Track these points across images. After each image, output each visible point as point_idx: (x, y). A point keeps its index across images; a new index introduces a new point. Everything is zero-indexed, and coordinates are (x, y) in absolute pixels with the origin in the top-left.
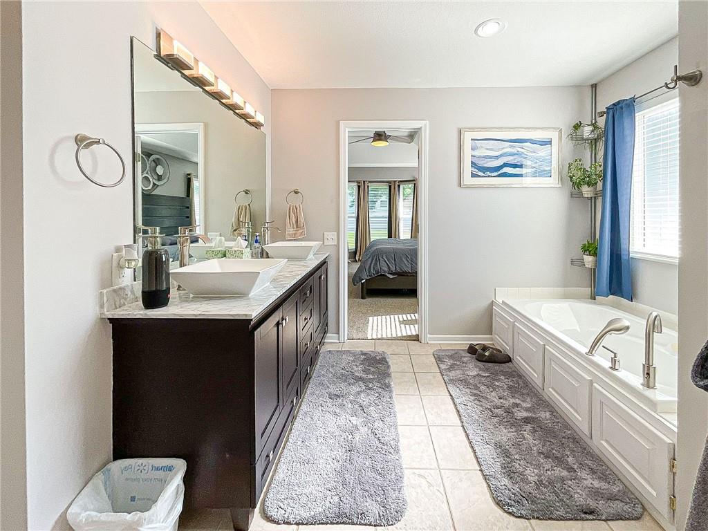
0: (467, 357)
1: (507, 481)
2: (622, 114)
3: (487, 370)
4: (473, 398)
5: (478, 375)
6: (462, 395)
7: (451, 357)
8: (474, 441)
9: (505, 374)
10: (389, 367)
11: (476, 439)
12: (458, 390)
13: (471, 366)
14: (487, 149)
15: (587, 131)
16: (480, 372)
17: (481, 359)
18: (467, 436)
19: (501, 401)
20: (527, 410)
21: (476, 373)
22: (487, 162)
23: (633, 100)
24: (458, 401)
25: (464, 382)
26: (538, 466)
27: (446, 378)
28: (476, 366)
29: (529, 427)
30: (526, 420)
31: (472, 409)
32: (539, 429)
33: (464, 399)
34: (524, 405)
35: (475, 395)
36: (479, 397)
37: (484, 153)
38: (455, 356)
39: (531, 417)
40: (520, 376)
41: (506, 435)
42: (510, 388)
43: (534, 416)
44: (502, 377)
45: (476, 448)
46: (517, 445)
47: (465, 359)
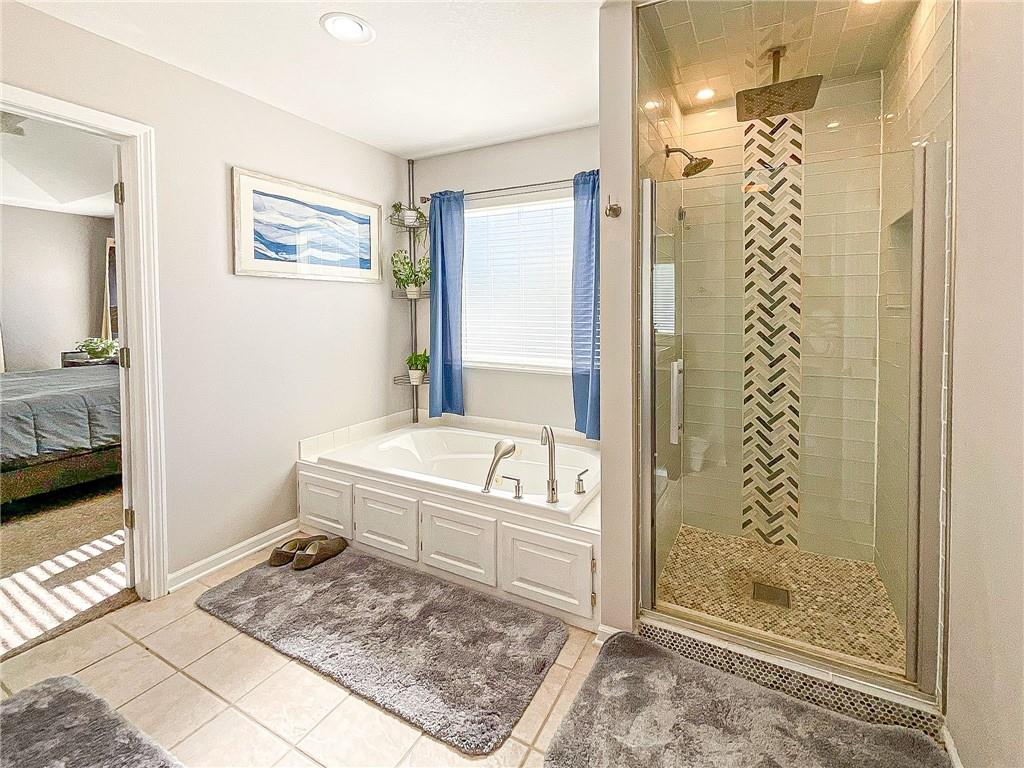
0: (275, 576)
1: (463, 713)
2: (449, 209)
3: (323, 576)
4: (335, 636)
5: (316, 594)
6: (315, 644)
7: (245, 590)
8: (387, 700)
9: (354, 568)
10: (99, 704)
11: (388, 694)
12: (302, 641)
13: (293, 584)
14: (282, 214)
15: (410, 217)
16: (316, 587)
17: (303, 565)
18: (371, 701)
19: (377, 610)
20: (415, 600)
21: (309, 594)
22: (282, 236)
23: (461, 195)
24: (315, 659)
25: (303, 620)
26: (476, 662)
27: (264, 635)
28: (303, 582)
29: (432, 622)
30: (425, 613)
31: (347, 653)
32: (444, 615)
33: (323, 647)
34: (408, 596)
35: (335, 628)
36: (342, 627)
37: (277, 219)
38: (248, 584)
39: (426, 606)
40: (374, 560)
41: (417, 654)
42: (373, 584)
43: (426, 602)
44: (353, 576)
45: (397, 707)
46: (439, 656)
47: (275, 580)
